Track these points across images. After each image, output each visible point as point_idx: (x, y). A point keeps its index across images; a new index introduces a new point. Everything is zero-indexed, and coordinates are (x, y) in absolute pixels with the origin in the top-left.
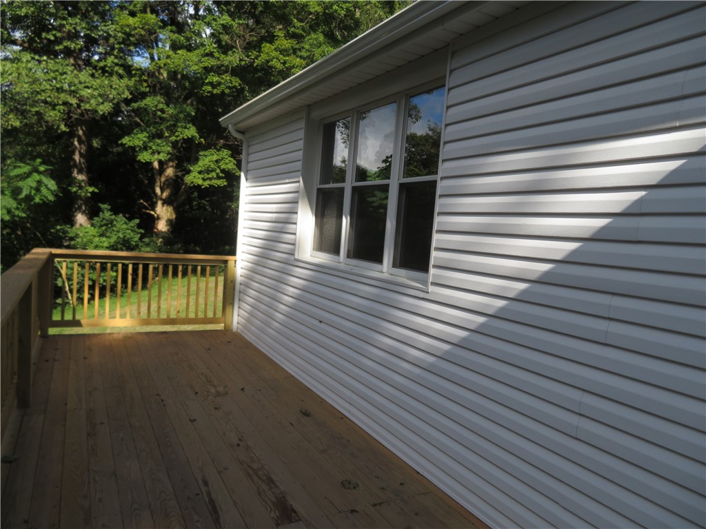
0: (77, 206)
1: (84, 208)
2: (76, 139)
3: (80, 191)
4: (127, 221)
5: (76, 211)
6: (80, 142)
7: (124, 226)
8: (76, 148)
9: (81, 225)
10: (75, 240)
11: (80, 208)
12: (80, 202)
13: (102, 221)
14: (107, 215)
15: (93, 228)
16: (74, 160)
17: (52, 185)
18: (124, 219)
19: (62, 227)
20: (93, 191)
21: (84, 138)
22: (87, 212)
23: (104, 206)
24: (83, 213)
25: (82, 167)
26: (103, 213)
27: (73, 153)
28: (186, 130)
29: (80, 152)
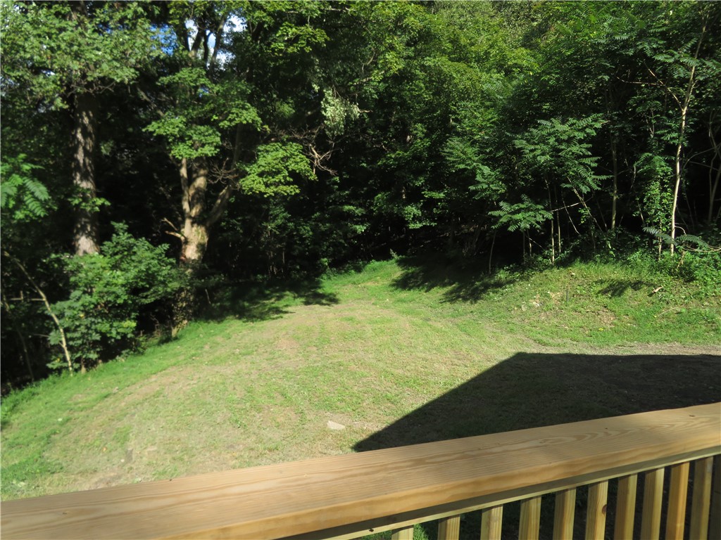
0: (79, 226)
1: (89, 228)
2: (79, 130)
3: (84, 204)
4: (151, 246)
5: (78, 233)
6: (85, 134)
7: (148, 254)
8: (79, 142)
9: (85, 252)
10: (75, 276)
11: (83, 228)
12: (83, 219)
13: (115, 247)
14: (124, 238)
15: (102, 257)
16: (76, 160)
17: (42, 193)
18: (147, 244)
19: (58, 256)
20: (103, 204)
21: (90, 129)
22: (94, 234)
23: (119, 226)
24: (89, 235)
25: (87, 171)
26: (118, 235)
27: (75, 150)
28: (244, 112)
29: (84, 148)
